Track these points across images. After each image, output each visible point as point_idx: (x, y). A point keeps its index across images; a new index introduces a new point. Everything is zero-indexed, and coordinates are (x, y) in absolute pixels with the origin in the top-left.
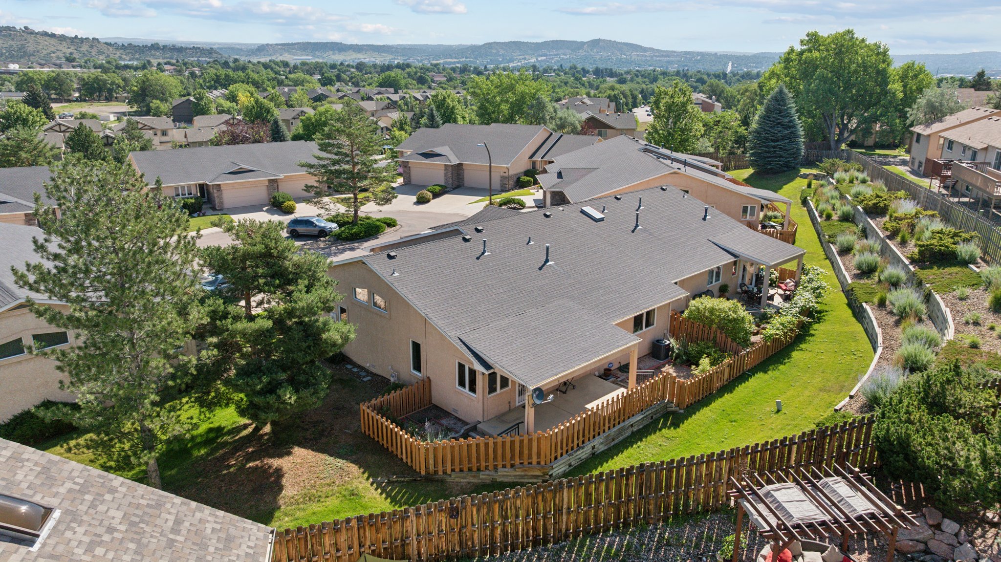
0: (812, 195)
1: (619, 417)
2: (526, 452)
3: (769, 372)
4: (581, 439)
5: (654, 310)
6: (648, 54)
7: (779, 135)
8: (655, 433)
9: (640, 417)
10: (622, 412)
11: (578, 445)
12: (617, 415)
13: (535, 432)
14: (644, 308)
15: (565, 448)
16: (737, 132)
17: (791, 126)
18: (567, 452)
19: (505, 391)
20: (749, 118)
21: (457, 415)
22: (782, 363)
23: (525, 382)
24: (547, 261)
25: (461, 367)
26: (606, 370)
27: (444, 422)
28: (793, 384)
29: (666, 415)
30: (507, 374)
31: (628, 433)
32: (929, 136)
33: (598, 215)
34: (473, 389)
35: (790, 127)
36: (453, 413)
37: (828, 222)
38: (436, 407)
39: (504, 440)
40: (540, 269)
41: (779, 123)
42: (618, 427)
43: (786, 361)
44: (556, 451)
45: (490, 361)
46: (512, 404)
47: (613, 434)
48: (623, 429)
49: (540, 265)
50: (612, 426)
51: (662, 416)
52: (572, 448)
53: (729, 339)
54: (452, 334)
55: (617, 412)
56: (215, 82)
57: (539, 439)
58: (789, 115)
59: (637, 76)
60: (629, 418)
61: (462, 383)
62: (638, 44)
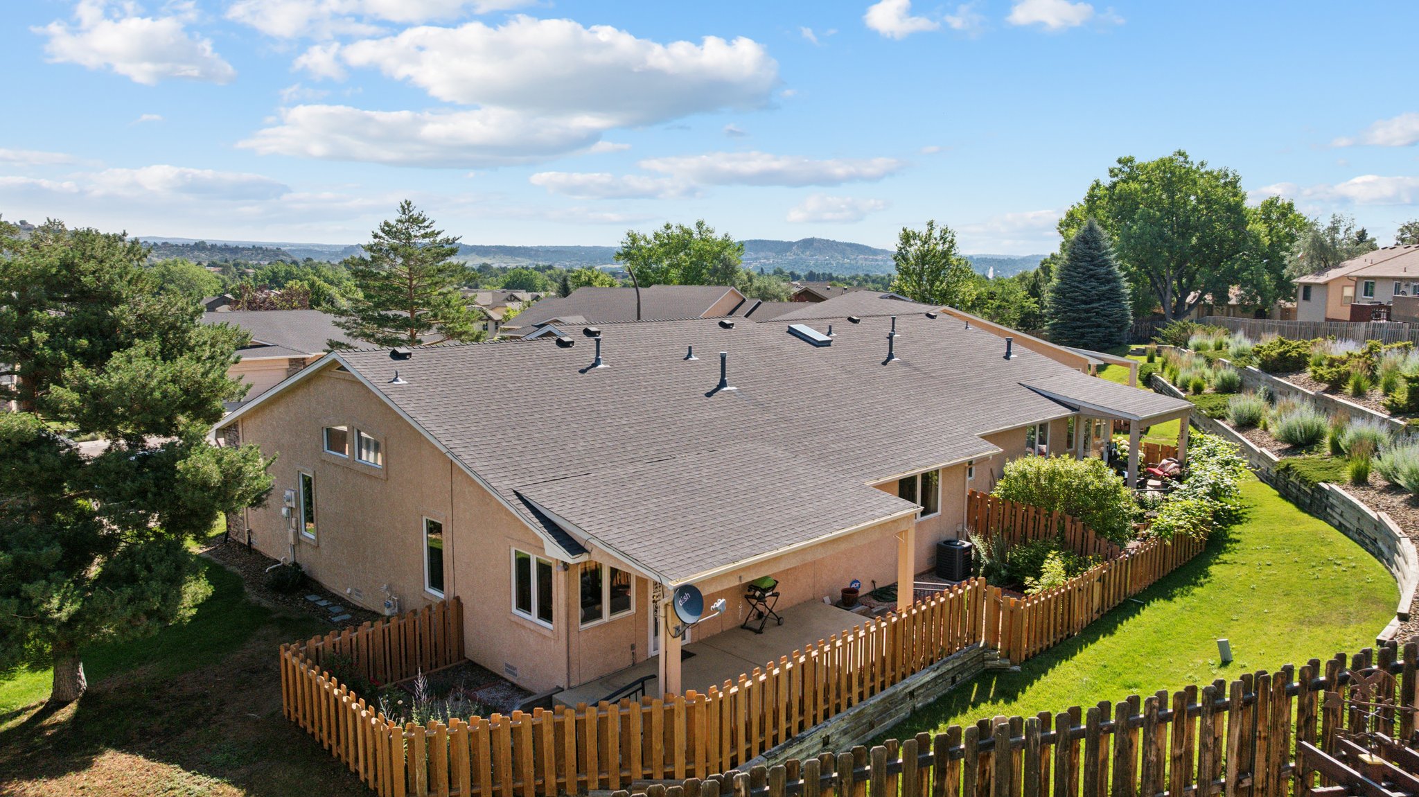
0: (1160, 370)
1: (883, 672)
2: (658, 746)
3: (1177, 599)
4: (796, 719)
5: (937, 471)
6: (879, 257)
7: (1094, 292)
8: (964, 711)
9: (927, 676)
10: (888, 661)
11: (788, 734)
12: (877, 670)
13: (683, 693)
14: (920, 466)
15: (756, 740)
16: (1023, 307)
17: (1110, 279)
18: (762, 748)
19: (621, 620)
20: (1039, 287)
21: (515, 681)
22: (1195, 584)
23: (659, 574)
24: (723, 384)
25: (523, 563)
26: (845, 591)
27: (482, 694)
28: (1235, 617)
29: (984, 677)
30: (625, 565)
31: (904, 712)
32: (1326, 284)
33: (821, 337)
34: (546, 613)
35: (1109, 282)
36: (507, 676)
37: (1198, 397)
38: (474, 666)
39: (603, 714)
40: (709, 395)
41: (1092, 276)
42: (880, 696)
43: (1202, 580)
44: (734, 745)
45: (579, 535)
46: (639, 651)
47: (870, 710)
48: (892, 702)
49: (709, 390)
50: (867, 693)
51: (977, 678)
52: (775, 742)
53: (1092, 533)
54: (502, 485)
55: (878, 665)
56: (271, 281)
57: (690, 710)
58: (1106, 263)
59: (866, 281)
60: (904, 677)
61: (524, 604)
62: (866, 244)
